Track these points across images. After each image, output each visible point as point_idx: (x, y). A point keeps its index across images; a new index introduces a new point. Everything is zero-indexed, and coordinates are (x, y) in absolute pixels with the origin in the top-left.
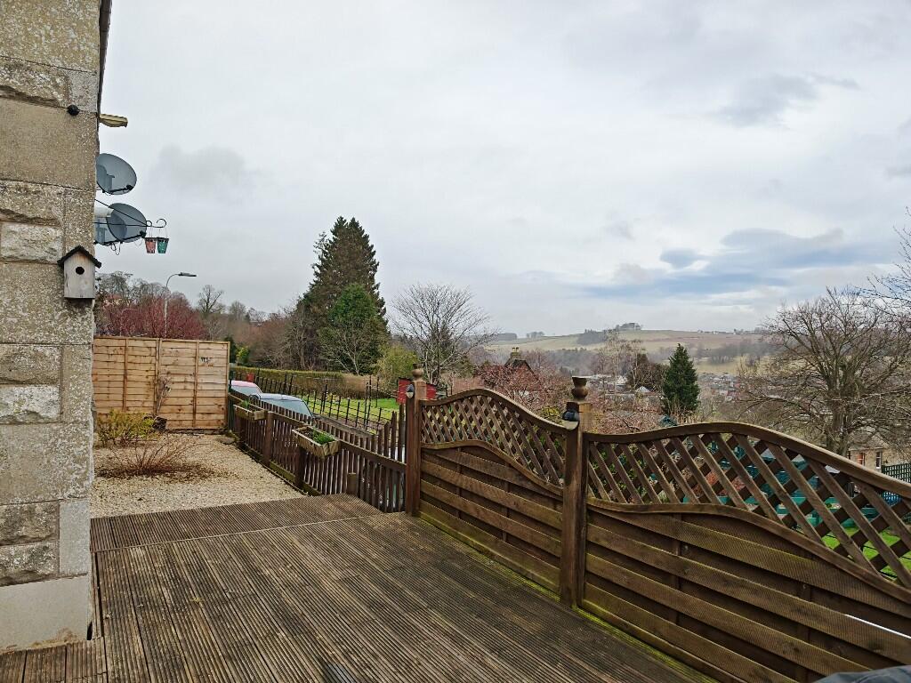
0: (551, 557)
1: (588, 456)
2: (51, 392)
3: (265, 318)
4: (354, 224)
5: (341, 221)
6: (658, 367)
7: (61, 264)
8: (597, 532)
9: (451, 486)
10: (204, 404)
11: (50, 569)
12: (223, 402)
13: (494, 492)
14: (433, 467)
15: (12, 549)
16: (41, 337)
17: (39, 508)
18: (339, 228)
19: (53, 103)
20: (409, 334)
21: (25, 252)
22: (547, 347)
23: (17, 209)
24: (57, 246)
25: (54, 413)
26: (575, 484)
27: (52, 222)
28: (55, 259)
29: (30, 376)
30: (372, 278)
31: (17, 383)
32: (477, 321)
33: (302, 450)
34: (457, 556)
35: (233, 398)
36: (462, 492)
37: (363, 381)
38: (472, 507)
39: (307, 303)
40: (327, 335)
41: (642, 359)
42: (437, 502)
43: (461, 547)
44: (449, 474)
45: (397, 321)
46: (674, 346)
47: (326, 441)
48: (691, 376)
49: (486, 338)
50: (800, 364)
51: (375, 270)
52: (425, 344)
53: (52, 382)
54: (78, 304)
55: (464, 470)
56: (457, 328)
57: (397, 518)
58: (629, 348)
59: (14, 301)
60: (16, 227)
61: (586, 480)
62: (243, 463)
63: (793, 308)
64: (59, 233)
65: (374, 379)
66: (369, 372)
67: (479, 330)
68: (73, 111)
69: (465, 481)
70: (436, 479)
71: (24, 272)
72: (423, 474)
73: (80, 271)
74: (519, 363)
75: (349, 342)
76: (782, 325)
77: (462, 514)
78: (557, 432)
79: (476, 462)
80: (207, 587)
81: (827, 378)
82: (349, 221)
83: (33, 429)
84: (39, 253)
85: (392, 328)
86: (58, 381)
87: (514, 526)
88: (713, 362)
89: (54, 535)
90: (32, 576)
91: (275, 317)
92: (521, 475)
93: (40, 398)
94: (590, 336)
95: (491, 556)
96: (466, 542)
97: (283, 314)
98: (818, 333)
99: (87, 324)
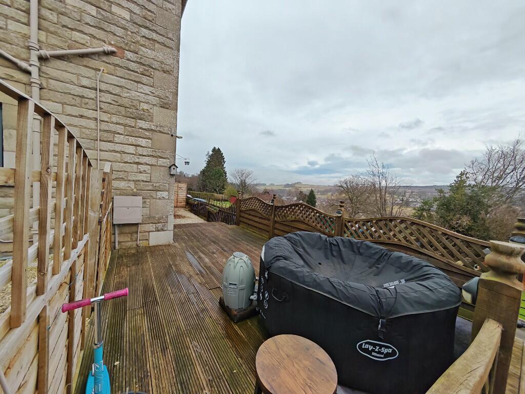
0: (268, 232)
1: (276, 211)
2: (166, 193)
3: (190, 176)
4: (219, 149)
5: (215, 148)
6: (306, 195)
7: (170, 167)
8: (277, 226)
9: (247, 218)
10: (180, 200)
11: (166, 229)
12: (185, 199)
13: (257, 219)
14: (243, 214)
15: (159, 224)
16: (165, 182)
17: (164, 216)
18: (214, 150)
19: (169, 134)
20: (234, 182)
21: (163, 165)
22: (275, 188)
23: (161, 155)
24: (169, 163)
25: (167, 198)
26: (273, 216)
27: (168, 158)
28: (169, 166)
29: (163, 190)
30: (223, 165)
31: (160, 191)
32: (255, 180)
33: (209, 212)
34: (248, 233)
35: (188, 199)
36: (249, 219)
37: (220, 196)
38: (251, 222)
39: (203, 172)
40: (209, 181)
41: (301, 192)
42: (243, 222)
43: (248, 231)
44: (246, 216)
45: (230, 178)
46: (310, 189)
47: (216, 209)
48: (314, 198)
49: (257, 185)
50: (344, 195)
51: (224, 163)
52: (238, 185)
53: (167, 191)
54: (172, 175)
55: (250, 215)
56: (248, 181)
57: (234, 226)
58: (298, 189)
59: (160, 174)
60: (160, 159)
61: (275, 216)
62: (192, 215)
63: (343, 180)
64: (169, 161)
65: (223, 196)
66: (222, 194)
67: (255, 182)
68: (172, 136)
69: (250, 217)
70: (244, 217)
71: (162, 168)
72: (240, 216)
73: (174, 169)
74: (266, 192)
75: (216, 184)
76: (339, 185)
77: (249, 225)
78: (270, 206)
79: (253, 213)
80: (194, 236)
81: (350, 199)
82: (217, 148)
83: (163, 201)
84: (165, 165)
85: (229, 180)
86: (168, 191)
87: (260, 226)
88: (321, 194)
89: (167, 222)
90: (163, 230)
91: (193, 176)
92: (262, 215)
93: (165, 194)
94: (288, 185)
95: (255, 233)
96: (250, 230)
97: (196, 175)
98: (349, 187)
99: (173, 179)
